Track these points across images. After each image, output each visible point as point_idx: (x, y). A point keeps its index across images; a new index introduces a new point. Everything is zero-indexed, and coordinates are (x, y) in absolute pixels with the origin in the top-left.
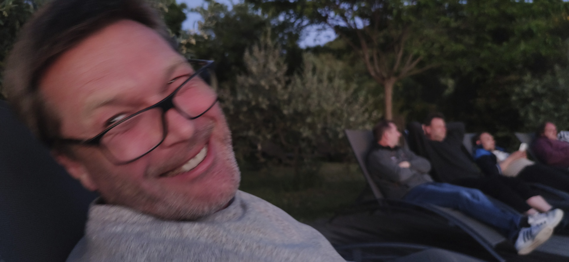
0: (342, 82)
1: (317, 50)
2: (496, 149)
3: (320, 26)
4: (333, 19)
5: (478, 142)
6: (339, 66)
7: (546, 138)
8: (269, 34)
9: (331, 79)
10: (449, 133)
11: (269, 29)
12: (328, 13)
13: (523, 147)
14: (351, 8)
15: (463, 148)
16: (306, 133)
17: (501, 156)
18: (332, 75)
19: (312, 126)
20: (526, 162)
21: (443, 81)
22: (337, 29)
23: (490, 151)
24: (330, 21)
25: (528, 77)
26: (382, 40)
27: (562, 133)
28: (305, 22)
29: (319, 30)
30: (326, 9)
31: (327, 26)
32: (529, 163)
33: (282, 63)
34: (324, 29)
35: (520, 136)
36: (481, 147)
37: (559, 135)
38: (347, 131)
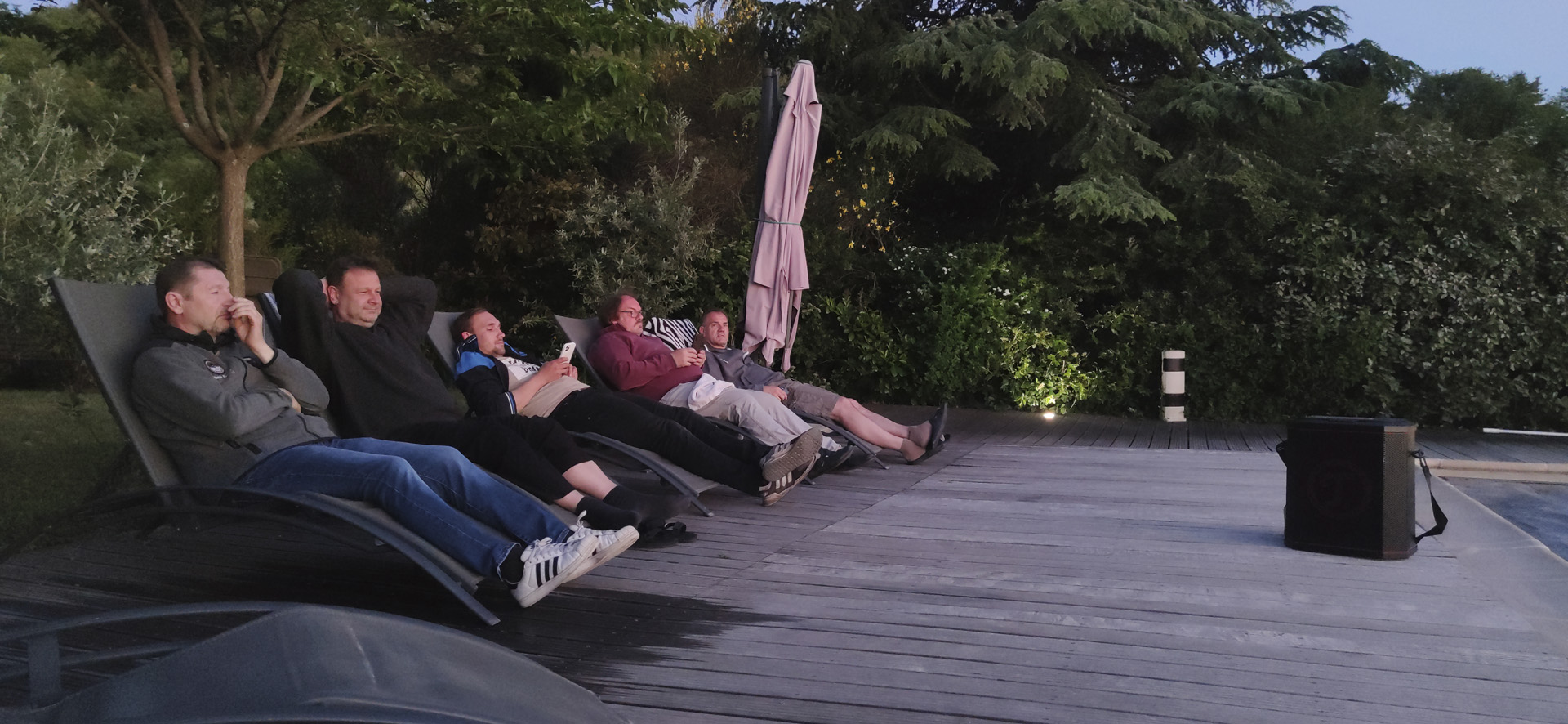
2: (506, 355)
5: (466, 335)
6: (57, 79)
10: (392, 304)
15: (427, 348)
17: (517, 370)
21: (401, 175)
27: (656, 321)
32: (578, 385)
36: (473, 346)
38: (63, 285)
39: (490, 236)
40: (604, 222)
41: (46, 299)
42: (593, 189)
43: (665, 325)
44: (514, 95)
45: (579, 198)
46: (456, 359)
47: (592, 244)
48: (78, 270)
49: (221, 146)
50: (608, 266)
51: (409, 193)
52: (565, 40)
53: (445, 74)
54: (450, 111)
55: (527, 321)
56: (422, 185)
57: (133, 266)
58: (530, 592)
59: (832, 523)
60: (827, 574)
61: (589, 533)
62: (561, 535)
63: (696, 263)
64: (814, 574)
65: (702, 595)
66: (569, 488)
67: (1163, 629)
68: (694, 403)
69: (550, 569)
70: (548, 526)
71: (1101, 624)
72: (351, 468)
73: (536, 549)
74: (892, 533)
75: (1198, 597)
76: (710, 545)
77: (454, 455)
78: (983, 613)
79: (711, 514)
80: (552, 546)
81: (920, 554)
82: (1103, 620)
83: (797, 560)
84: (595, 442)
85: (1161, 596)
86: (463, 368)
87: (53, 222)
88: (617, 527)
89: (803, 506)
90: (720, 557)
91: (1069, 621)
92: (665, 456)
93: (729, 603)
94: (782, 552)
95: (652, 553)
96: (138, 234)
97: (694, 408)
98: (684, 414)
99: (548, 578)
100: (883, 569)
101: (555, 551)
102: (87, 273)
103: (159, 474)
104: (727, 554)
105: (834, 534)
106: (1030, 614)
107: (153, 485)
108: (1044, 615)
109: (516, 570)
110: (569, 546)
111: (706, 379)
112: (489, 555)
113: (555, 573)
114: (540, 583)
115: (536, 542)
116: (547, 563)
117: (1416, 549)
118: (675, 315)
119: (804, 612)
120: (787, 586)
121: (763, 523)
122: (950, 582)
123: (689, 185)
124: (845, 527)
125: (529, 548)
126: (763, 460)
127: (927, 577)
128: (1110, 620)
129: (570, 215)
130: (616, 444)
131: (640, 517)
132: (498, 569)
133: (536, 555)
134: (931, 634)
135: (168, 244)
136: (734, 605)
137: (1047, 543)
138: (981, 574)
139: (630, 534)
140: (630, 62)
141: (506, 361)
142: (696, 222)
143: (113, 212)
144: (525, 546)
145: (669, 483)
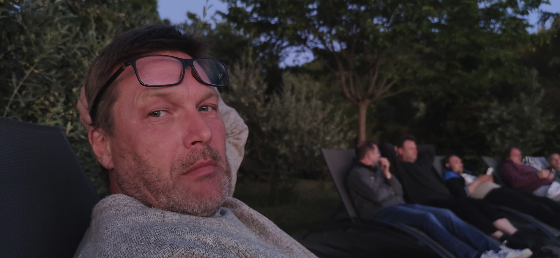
0: (319, 102)
1: (295, 70)
2: (464, 172)
3: (299, 48)
4: (311, 41)
5: (447, 165)
6: (317, 86)
7: (511, 162)
8: (251, 53)
9: (308, 99)
10: (420, 155)
11: (251, 49)
12: (307, 35)
13: (490, 171)
14: (330, 32)
15: (433, 170)
16: (283, 150)
17: (469, 179)
18: (310, 95)
19: (289, 144)
20: (492, 185)
21: (415, 104)
22: (316, 51)
23: (458, 173)
24: (309, 44)
25: (495, 104)
26: (358, 64)
27: (527, 158)
28: (285, 44)
29: (298, 51)
30: (306, 31)
31: (306, 48)
32: (495, 186)
33: (262, 82)
34: (304, 51)
35: (487, 160)
37: (524, 160)
43: (532, 160)
46: (444, 174)
49: (358, 101)
51: (418, 110)
52: (479, 47)
53: (432, 67)
66: (496, 229)
68: (549, 195)
70: (490, 245)
73: (486, 254)
77: (449, 213)
86: (447, 178)
97: (550, 197)
111: (555, 184)
112: (467, 255)
115: (487, 252)
125: (484, 254)
140: (509, 52)
141: (464, 175)
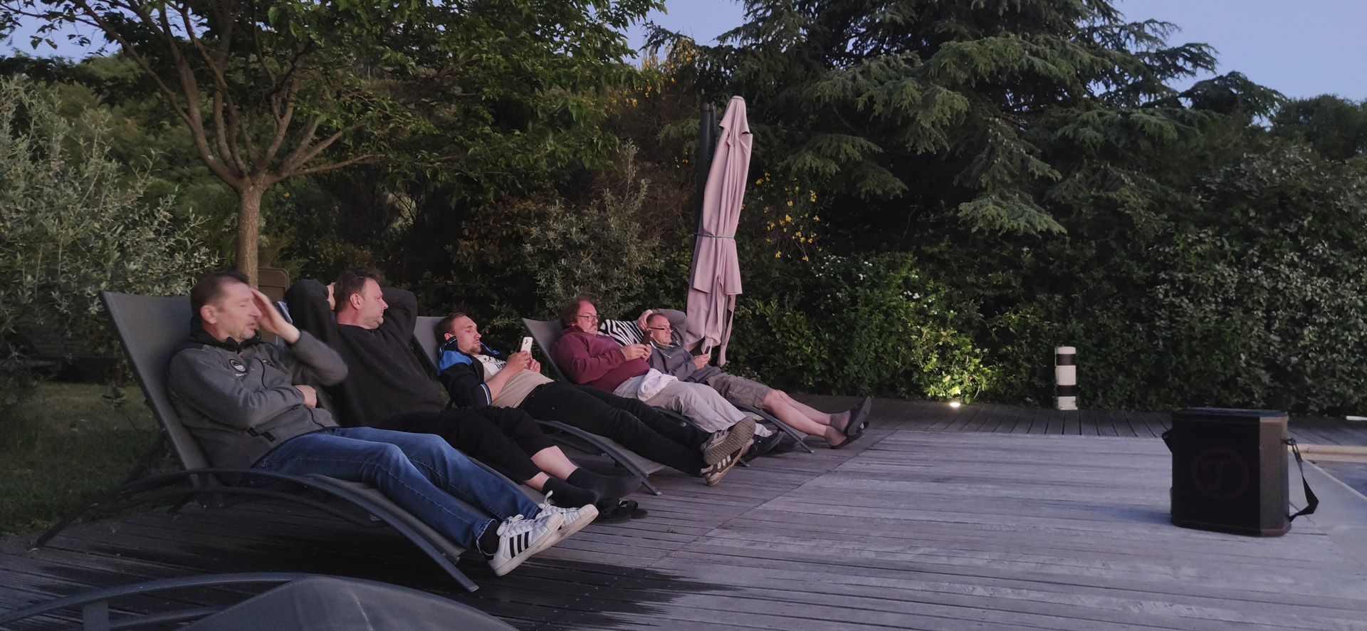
0: (111, 165)
2: (481, 353)
5: (448, 336)
13: (528, 343)
17: (490, 366)
20: (537, 378)
22: (111, 24)
23: (471, 355)
27: (609, 323)
31: (79, 12)
32: (546, 380)
35: (532, 323)
36: (454, 346)
38: (109, 296)
39: (465, 249)
40: (564, 237)
41: (94, 309)
42: (556, 208)
43: (617, 326)
44: (487, 129)
45: (542, 217)
46: (439, 357)
47: (554, 256)
48: (122, 284)
49: (240, 175)
50: (568, 274)
51: (398, 213)
52: (531, 82)
53: (428, 112)
54: (433, 143)
55: (498, 322)
56: (408, 205)
57: (167, 279)
58: (504, 562)
59: (766, 501)
60: (762, 548)
61: (555, 511)
62: (531, 512)
63: (643, 272)
64: (752, 547)
65: (654, 565)
66: (536, 470)
67: (1064, 600)
68: (642, 394)
69: (522, 542)
70: (520, 505)
71: (1009, 594)
72: (351, 453)
73: (510, 524)
74: (819, 511)
75: (1095, 570)
76: (657, 521)
77: (438, 442)
78: (902, 584)
79: (659, 493)
80: (524, 522)
81: (845, 530)
82: (1009, 591)
83: (735, 535)
84: (558, 429)
85: (1063, 569)
86: (446, 365)
87: (101, 243)
88: (579, 505)
89: (739, 486)
90: (668, 532)
91: (980, 591)
92: (619, 440)
93: (678, 573)
94: (721, 527)
95: (608, 528)
96: (172, 252)
97: (643, 399)
98: (634, 404)
99: (520, 551)
100: (813, 543)
101: (526, 526)
102: (129, 285)
103: (190, 460)
104: (672, 529)
105: (766, 512)
106: (945, 586)
107: (183, 467)
108: (957, 586)
109: (492, 543)
110: (539, 522)
111: (654, 373)
112: (469, 530)
113: (526, 546)
114: (513, 555)
115: (510, 519)
116: (519, 537)
117: (1289, 527)
118: (624, 318)
119: (743, 582)
120: (728, 558)
121: (704, 501)
122: (873, 555)
123: (638, 204)
124: (778, 504)
125: (504, 523)
126: (704, 445)
127: (853, 551)
128: (1017, 591)
129: (535, 231)
130: (576, 430)
131: (598, 496)
132: (477, 542)
133: (510, 530)
134: (857, 602)
135: (197, 261)
136: (682, 575)
137: (956, 520)
138: (901, 548)
139: (590, 511)
140: (587, 100)
141: (481, 358)
142: (643, 236)
143: (152, 233)
144: (500, 522)
145: (623, 466)
